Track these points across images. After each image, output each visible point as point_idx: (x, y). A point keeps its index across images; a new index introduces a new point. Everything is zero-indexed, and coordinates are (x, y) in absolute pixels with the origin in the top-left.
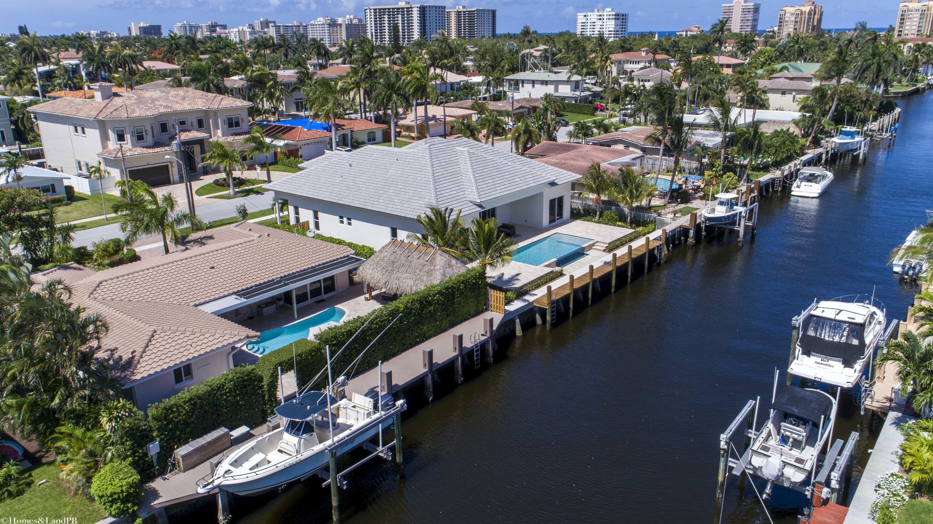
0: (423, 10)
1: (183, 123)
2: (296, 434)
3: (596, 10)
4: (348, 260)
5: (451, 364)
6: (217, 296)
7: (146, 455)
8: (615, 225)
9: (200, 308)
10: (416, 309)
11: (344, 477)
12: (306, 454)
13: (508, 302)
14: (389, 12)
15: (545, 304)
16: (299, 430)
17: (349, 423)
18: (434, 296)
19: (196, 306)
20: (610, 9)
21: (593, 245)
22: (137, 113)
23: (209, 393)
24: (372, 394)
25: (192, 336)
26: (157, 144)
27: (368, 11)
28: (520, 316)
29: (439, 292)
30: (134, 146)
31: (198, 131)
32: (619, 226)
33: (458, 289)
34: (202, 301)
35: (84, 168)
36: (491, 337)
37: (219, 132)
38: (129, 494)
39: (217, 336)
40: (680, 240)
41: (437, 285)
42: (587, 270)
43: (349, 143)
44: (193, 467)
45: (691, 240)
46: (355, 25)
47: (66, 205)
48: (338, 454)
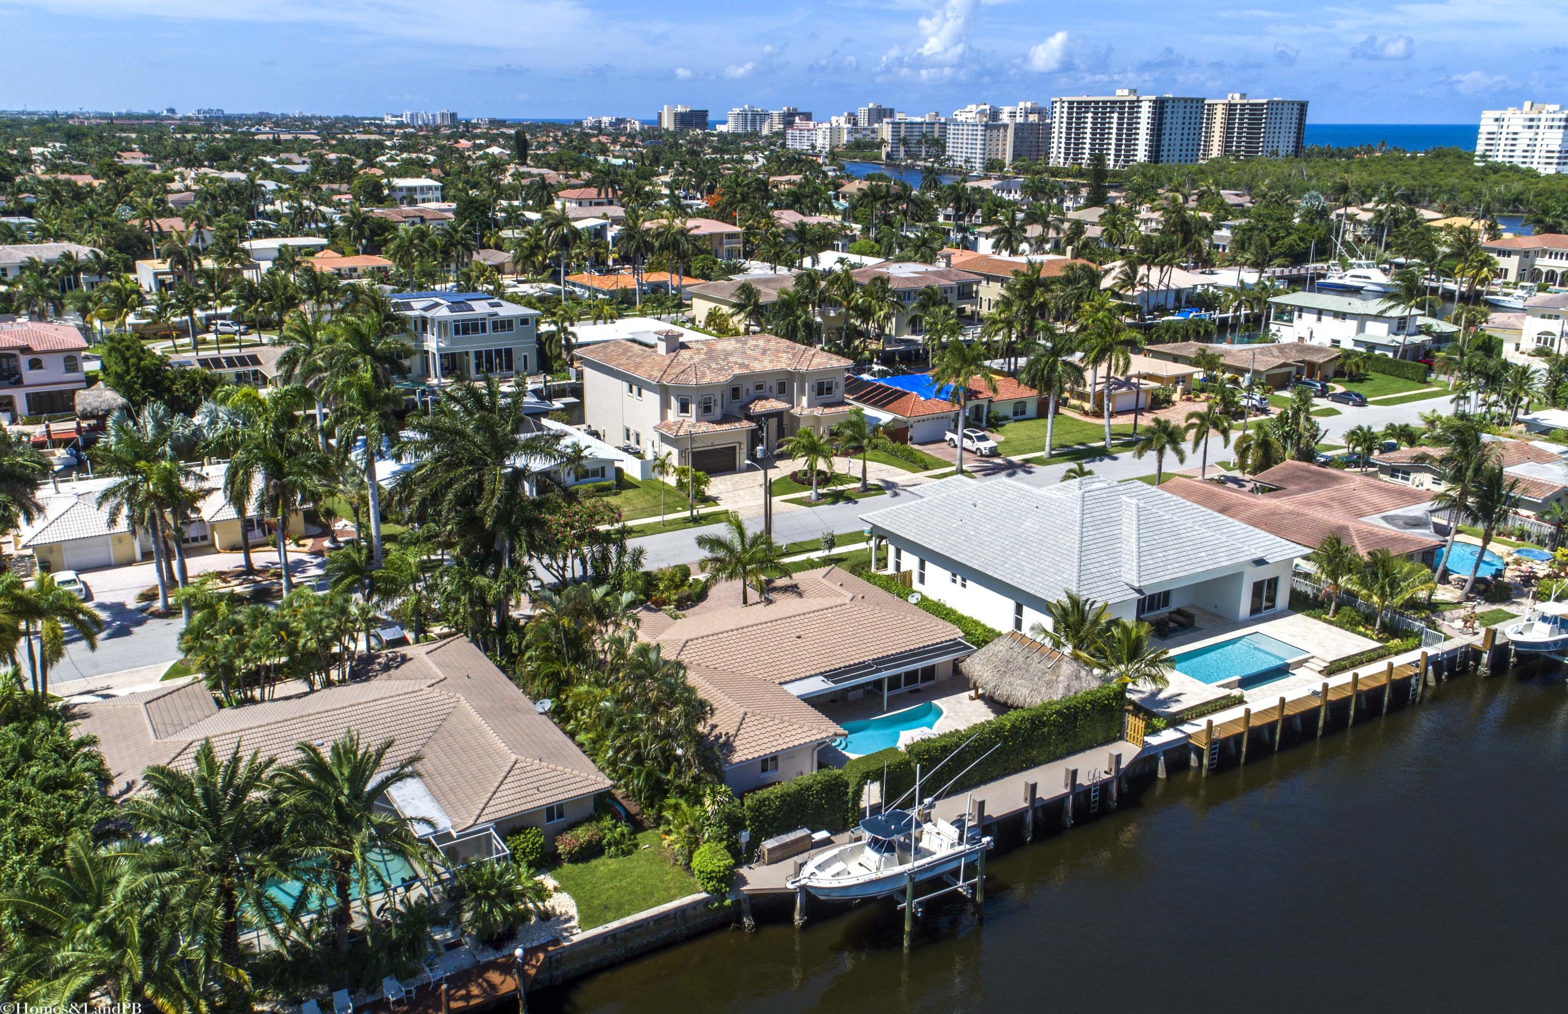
0: (1160, 106)
1: (759, 387)
2: (878, 851)
3: (1527, 104)
4: (954, 645)
5: (1059, 801)
6: (803, 675)
7: (737, 841)
8: (1353, 631)
9: (785, 687)
10: (1026, 730)
11: (920, 904)
12: (886, 873)
13: (1155, 731)
14: (1095, 108)
15: (1202, 743)
16: (881, 847)
17: (932, 849)
18: (1051, 715)
19: (781, 684)
20: (1557, 107)
21: (1306, 660)
22: (709, 378)
23: (798, 792)
24: (959, 823)
25: (781, 726)
26: (726, 418)
27: (1058, 105)
28: (1165, 753)
29: (1059, 713)
30: (698, 420)
31: (777, 399)
32: (1359, 633)
33: (1084, 709)
34: (788, 679)
35: (633, 438)
36: (1116, 777)
37: (805, 400)
38: (725, 875)
39: (805, 728)
40: (1465, 665)
41: (1057, 703)
42: (1276, 702)
43: (984, 418)
44: (777, 862)
45: (1483, 670)
46: (1032, 124)
47: (615, 494)
48: (917, 880)
